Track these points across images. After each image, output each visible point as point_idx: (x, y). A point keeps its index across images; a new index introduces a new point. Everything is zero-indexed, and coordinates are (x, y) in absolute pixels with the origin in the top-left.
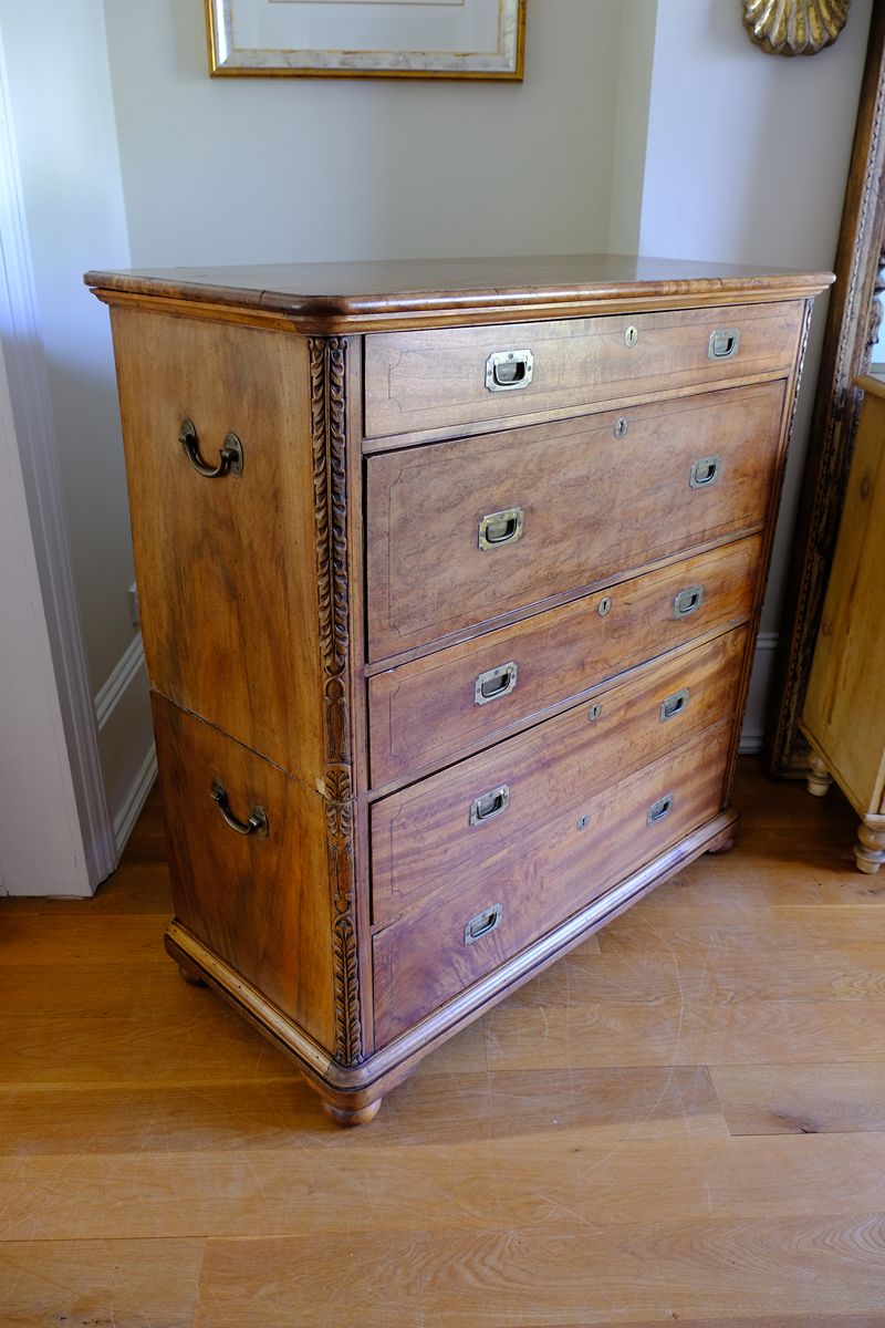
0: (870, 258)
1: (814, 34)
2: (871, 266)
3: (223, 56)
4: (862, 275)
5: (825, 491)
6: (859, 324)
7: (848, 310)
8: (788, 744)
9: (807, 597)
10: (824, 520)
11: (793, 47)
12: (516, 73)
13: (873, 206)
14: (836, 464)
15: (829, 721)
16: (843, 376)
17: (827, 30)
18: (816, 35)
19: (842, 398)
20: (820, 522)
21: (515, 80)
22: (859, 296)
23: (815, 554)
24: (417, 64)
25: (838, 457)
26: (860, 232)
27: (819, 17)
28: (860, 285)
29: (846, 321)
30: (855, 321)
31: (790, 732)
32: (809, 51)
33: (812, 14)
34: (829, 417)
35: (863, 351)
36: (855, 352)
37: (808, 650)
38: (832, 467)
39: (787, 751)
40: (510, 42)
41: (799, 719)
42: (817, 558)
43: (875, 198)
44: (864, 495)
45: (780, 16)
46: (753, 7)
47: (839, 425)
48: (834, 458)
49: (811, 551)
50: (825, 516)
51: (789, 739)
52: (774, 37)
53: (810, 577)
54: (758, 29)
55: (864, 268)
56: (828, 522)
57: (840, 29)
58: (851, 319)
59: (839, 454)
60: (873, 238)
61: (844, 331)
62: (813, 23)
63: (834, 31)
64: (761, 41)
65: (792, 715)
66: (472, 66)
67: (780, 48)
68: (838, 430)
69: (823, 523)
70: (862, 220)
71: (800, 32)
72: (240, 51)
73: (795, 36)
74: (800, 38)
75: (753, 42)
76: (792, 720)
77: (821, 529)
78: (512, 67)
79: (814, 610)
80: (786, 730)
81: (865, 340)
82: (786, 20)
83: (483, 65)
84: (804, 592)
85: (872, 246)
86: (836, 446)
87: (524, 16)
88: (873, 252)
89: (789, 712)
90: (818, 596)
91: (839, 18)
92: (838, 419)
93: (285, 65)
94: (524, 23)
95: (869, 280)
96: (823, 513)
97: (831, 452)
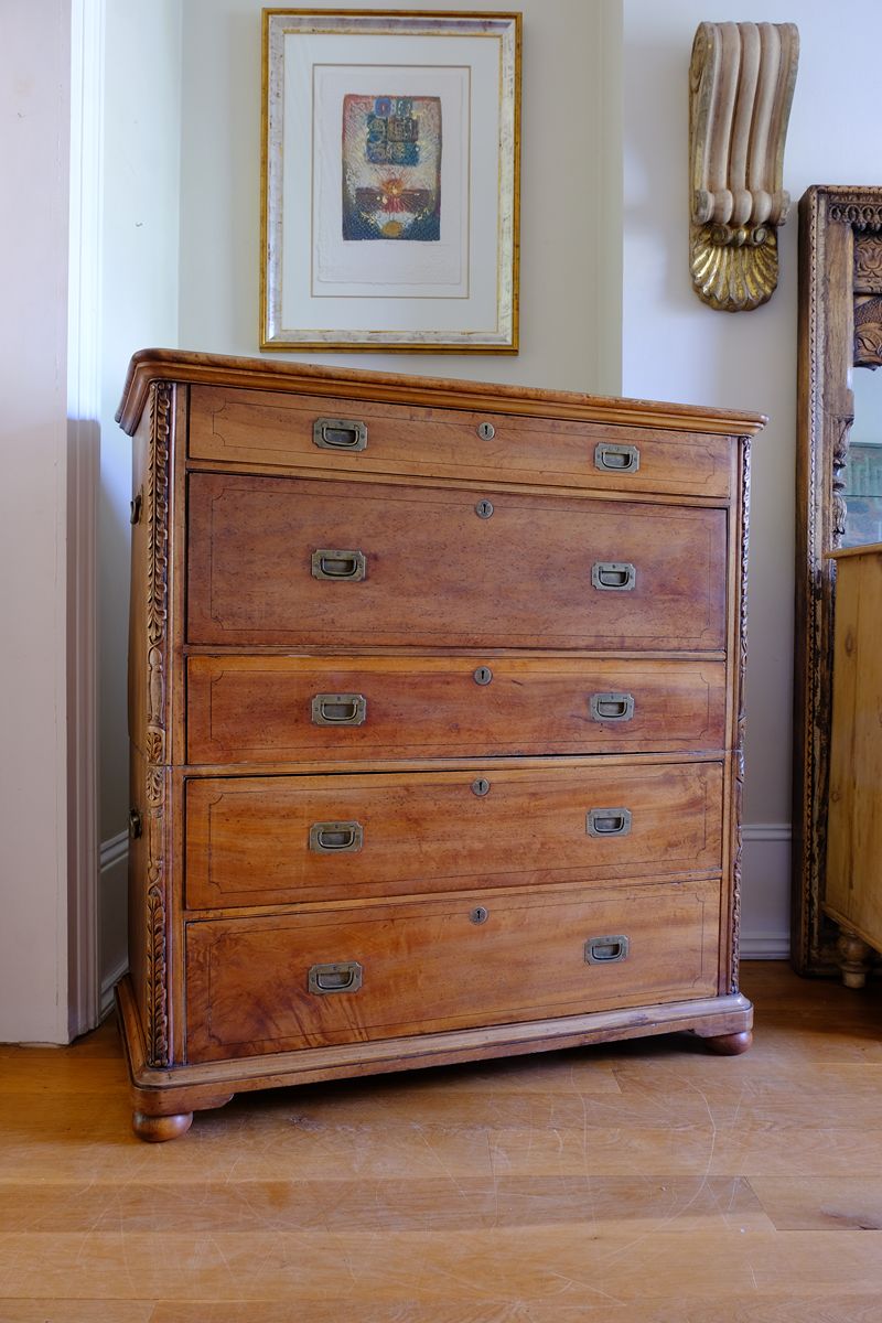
0: (824, 458)
1: (752, 292)
2: (827, 465)
3: (271, 334)
4: (820, 473)
5: (816, 666)
6: (824, 514)
7: (812, 500)
8: (816, 935)
9: (813, 771)
10: (819, 694)
11: (736, 302)
12: (512, 346)
13: (821, 417)
14: (822, 640)
15: (851, 887)
16: (816, 559)
17: (763, 290)
18: (754, 293)
19: (819, 577)
20: (814, 695)
21: (512, 352)
22: (820, 490)
23: (815, 728)
24: (430, 340)
25: (823, 634)
26: (812, 436)
27: (754, 280)
28: (820, 482)
29: (811, 509)
30: (820, 511)
31: (815, 921)
32: (749, 307)
33: (748, 279)
34: (808, 595)
35: (832, 539)
36: (824, 539)
37: (822, 829)
38: (819, 643)
39: (815, 943)
40: (507, 323)
41: (823, 903)
42: (817, 731)
43: (821, 411)
44: (849, 651)
45: (722, 281)
46: (699, 276)
47: (819, 603)
48: (819, 635)
49: (810, 722)
50: (819, 690)
51: (815, 930)
52: (719, 294)
53: (813, 750)
54: (705, 289)
55: (820, 466)
56: (823, 696)
57: (774, 288)
58: (816, 510)
59: (823, 630)
60: (825, 443)
61: (811, 518)
62: (750, 285)
63: (768, 290)
64: (708, 300)
65: (815, 900)
66: (476, 341)
67: (725, 303)
68: (819, 608)
69: (818, 697)
70: (812, 427)
71: (740, 292)
72: (286, 331)
73: (737, 293)
74: (741, 295)
75: (703, 301)
76: (816, 907)
77: (817, 703)
78: (509, 341)
79: (822, 785)
80: (811, 919)
81: (832, 529)
82: (728, 283)
83: (486, 340)
84: (809, 765)
85: (825, 449)
86: (819, 622)
87: (518, 304)
88: (827, 454)
89: (812, 898)
90: (824, 771)
91: (771, 282)
92: (817, 598)
93: (322, 341)
94: (518, 309)
95: (826, 477)
96: (817, 687)
97: (816, 628)
